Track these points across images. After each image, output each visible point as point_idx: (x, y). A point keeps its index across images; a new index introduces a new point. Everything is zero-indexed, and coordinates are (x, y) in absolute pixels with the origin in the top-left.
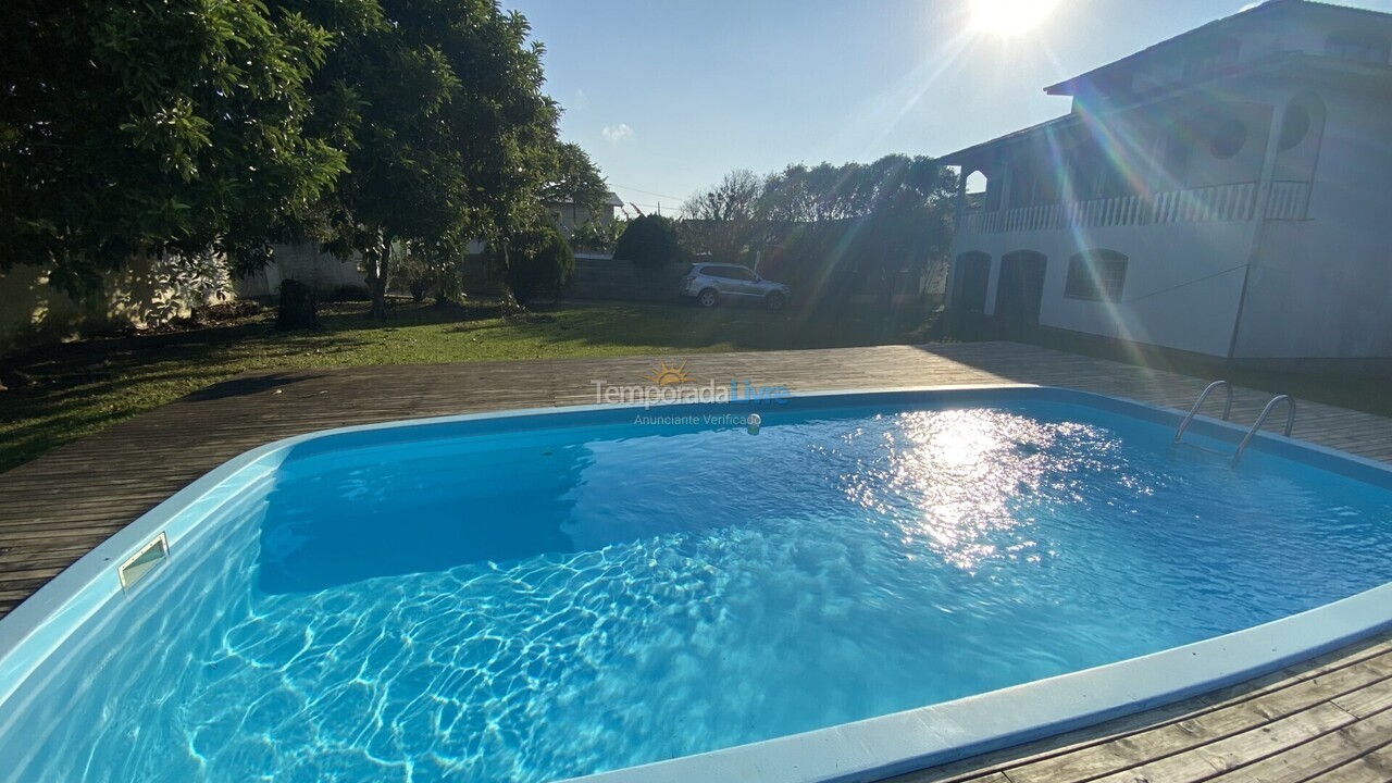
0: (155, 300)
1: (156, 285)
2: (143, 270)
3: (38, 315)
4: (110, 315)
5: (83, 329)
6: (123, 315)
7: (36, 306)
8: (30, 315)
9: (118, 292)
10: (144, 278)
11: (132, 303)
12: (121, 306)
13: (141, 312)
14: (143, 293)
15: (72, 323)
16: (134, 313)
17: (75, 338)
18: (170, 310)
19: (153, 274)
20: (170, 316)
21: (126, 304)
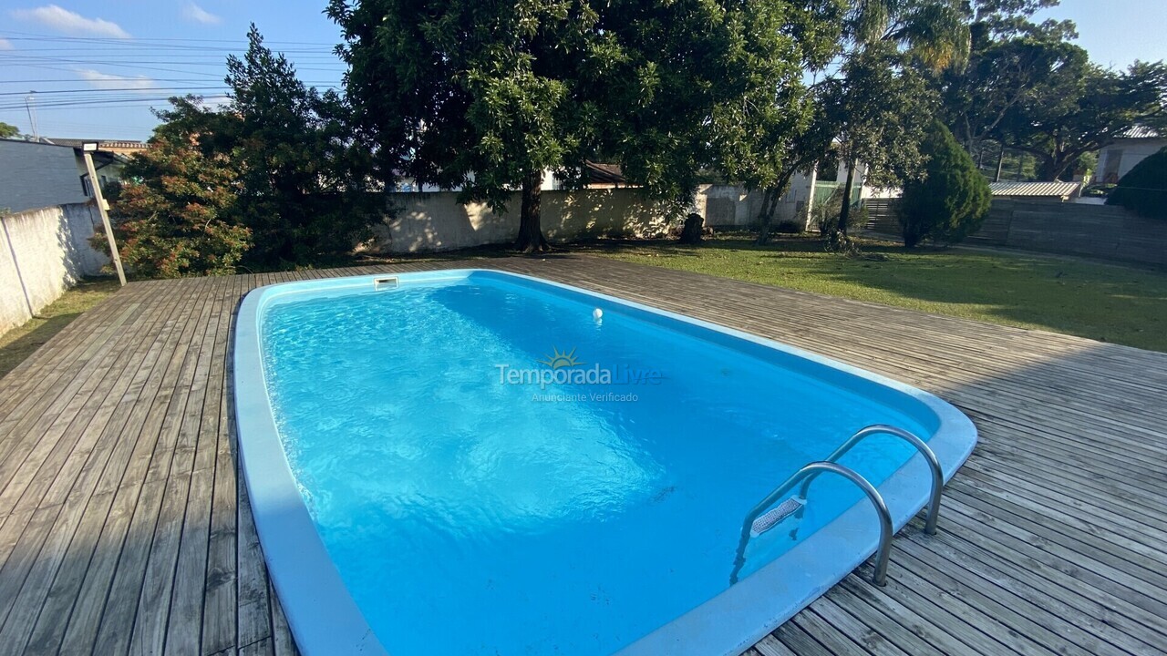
0: (650, 223)
1: (654, 214)
2: (648, 207)
3: (590, 225)
4: (624, 228)
5: (610, 234)
6: (631, 230)
7: (590, 220)
8: (587, 224)
9: (632, 217)
10: (649, 210)
11: (638, 223)
12: (631, 224)
13: (642, 228)
14: (645, 218)
15: (605, 230)
16: (637, 228)
17: (604, 237)
18: (658, 228)
19: (654, 208)
20: (657, 232)
21: (635, 224)
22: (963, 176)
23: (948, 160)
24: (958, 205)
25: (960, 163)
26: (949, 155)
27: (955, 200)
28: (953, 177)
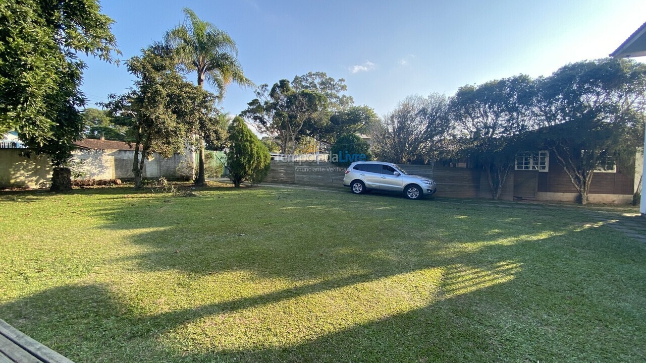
22: (251, 146)
23: (243, 137)
24: (249, 161)
25: (249, 139)
26: (243, 134)
27: (247, 159)
28: (245, 146)
